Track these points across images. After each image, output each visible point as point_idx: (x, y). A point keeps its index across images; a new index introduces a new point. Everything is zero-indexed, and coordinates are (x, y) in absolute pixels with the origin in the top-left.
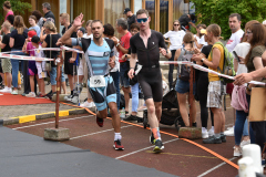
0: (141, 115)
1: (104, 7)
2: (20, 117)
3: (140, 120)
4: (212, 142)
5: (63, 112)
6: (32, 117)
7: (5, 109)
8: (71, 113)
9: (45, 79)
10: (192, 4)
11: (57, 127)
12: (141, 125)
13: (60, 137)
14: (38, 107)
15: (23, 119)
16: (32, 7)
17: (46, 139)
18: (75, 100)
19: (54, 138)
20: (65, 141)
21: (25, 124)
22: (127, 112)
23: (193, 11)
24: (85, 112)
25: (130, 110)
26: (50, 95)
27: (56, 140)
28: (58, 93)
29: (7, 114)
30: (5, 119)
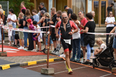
0: (91, 61)
1: (72, 5)
2: (29, 62)
3: (91, 64)
5: (51, 60)
6: (35, 62)
7: (20, 58)
8: (55, 60)
9: (41, 42)
11: (48, 67)
12: (91, 66)
13: (50, 72)
14: (37, 57)
15: (30, 63)
16: (34, 4)
17: (42, 74)
18: (57, 53)
19: (46, 73)
21: (31, 66)
22: (84, 60)
24: (62, 60)
25: (86, 59)
26: (44, 51)
27: (47, 74)
28: (48, 49)
29: (21, 60)
30: (20, 63)
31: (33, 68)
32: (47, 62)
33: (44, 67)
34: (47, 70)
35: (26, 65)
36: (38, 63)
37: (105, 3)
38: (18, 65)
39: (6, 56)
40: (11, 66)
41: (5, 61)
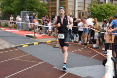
2: (47, 41)
4: (96, 48)
10: (90, 13)
14: (51, 39)
17: (53, 47)
20: (58, 47)
25: (74, 40)
27: (56, 47)
29: (44, 40)
31: (49, 44)
33: (54, 43)
38: (42, 43)
39: (36, 38)
40: (38, 43)
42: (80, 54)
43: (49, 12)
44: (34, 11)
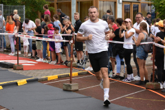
1: (99, 9)
2: (48, 77)
5: (75, 74)
6: (56, 77)
7: (39, 72)
8: (79, 74)
10: (153, 6)
11: (71, 82)
13: (73, 88)
14: (59, 70)
15: (50, 77)
16: (55, 9)
17: (64, 90)
19: (69, 89)
20: (76, 91)
21: (51, 81)
22: (113, 73)
23: (154, 10)
24: (88, 73)
26: (66, 63)
27: (70, 91)
28: (72, 62)
29: (40, 74)
30: (39, 78)
31: (54, 84)
32: (70, 77)
33: (66, 82)
34: (70, 86)
35: (46, 80)
36: (60, 78)
37: (137, 7)
38: (36, 80)
39: (22, 69)
40: (28, 81)
41: (20, 75)
42: (129, 106)
43: (52, 5)
44: (17, 4)
